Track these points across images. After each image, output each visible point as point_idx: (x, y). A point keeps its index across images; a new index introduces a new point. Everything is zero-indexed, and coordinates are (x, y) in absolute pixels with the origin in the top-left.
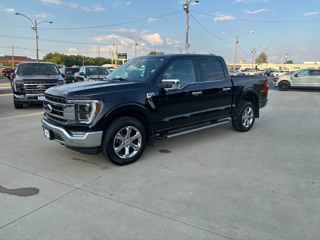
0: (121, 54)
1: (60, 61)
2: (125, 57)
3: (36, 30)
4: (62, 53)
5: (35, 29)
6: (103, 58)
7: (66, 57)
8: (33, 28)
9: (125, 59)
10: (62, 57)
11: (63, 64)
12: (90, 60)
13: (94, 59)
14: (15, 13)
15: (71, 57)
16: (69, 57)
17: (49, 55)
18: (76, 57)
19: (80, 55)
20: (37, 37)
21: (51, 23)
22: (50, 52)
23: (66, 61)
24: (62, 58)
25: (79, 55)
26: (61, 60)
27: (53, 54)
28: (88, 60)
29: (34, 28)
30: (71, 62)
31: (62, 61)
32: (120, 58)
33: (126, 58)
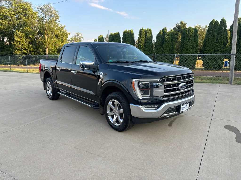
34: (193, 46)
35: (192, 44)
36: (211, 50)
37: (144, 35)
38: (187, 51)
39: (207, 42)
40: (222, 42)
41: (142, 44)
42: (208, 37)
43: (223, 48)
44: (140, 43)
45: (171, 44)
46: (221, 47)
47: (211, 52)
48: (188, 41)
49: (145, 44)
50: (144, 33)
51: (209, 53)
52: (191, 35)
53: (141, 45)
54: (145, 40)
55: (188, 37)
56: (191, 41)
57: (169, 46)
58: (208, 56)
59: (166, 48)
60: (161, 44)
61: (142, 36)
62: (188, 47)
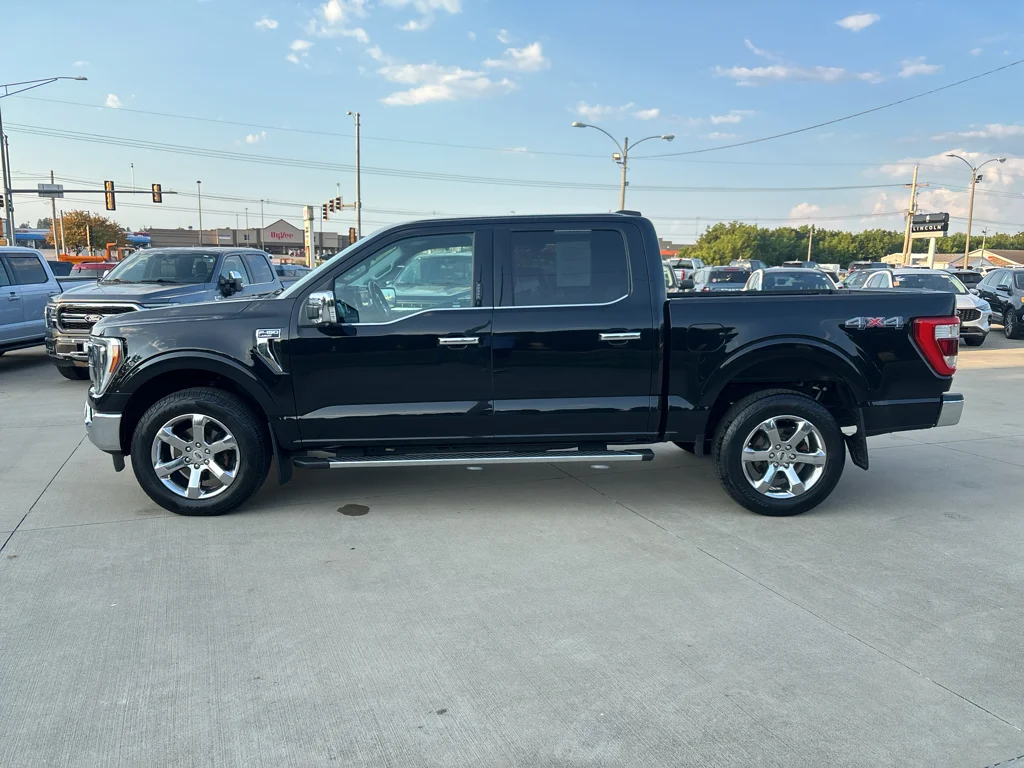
0: (928, 218)
1: (741, 248)
2: (939, 227)
3: (625, 163)
4: (751, 223)
5: (623, 161)
6: (890, 233)
7: (764, 235)
8: (617, 159)
9: (940, 234)
10: (749, 234)
11: (749, 255)
12: (840, 242)
13: (854, 239)
14: (574, 124)
15: (780, 233)
16: (773, 234)
17: (715, 230)
18: (794, 233)
19: (810, 227)
20: (626, 184)
21: (670, 138)
22: (717, 223)
23: (759, 246)
24: (749, 237)
25: (806, 227)
26: (743, 243)
27: (727, 226)
28: (834, 242)
29: (619, 159)
30: (774, 250)
31: (748, 246)
32: (920, 231)
33: (945, 228)
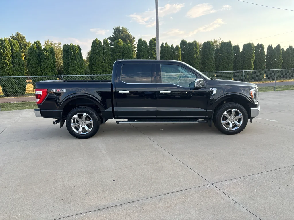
34: (81, 65)
35: (79, 64)
36: (99, 70)
37: (9, 48)
38: (74, 71)
39: (94, 62)
40: (109, 62)
41: (8, 61)
42: (94, 57)
43: (110, 68)
44: (5, 59)
45: (52, 62)
46: (108, 67)
47: (100, 72)
48: (74, 60)
49: (12, 62)
50: (9, 46)
51: (98, 74)
52: (76, 53)
53: (6, 62)
54: (12, 55)
55: (74, 55)
56: (78, 60)
57: (50, 66)
58: (97, 76)
59: (47, 67)
60: (38, 62)
61: (7, 50)
62: (76, 67)
